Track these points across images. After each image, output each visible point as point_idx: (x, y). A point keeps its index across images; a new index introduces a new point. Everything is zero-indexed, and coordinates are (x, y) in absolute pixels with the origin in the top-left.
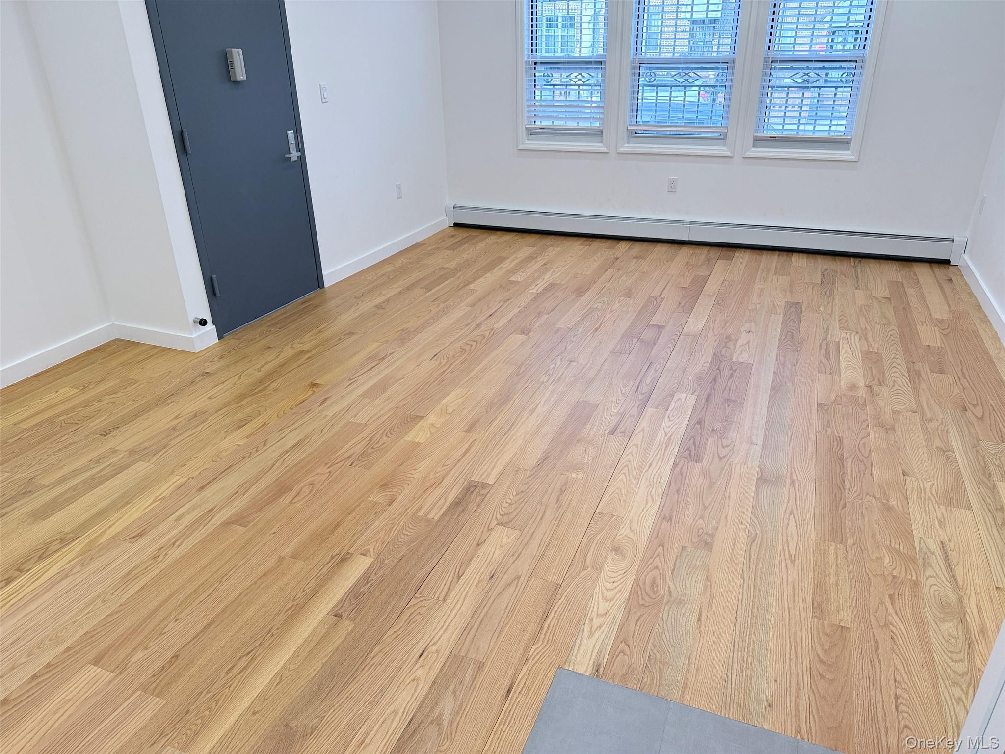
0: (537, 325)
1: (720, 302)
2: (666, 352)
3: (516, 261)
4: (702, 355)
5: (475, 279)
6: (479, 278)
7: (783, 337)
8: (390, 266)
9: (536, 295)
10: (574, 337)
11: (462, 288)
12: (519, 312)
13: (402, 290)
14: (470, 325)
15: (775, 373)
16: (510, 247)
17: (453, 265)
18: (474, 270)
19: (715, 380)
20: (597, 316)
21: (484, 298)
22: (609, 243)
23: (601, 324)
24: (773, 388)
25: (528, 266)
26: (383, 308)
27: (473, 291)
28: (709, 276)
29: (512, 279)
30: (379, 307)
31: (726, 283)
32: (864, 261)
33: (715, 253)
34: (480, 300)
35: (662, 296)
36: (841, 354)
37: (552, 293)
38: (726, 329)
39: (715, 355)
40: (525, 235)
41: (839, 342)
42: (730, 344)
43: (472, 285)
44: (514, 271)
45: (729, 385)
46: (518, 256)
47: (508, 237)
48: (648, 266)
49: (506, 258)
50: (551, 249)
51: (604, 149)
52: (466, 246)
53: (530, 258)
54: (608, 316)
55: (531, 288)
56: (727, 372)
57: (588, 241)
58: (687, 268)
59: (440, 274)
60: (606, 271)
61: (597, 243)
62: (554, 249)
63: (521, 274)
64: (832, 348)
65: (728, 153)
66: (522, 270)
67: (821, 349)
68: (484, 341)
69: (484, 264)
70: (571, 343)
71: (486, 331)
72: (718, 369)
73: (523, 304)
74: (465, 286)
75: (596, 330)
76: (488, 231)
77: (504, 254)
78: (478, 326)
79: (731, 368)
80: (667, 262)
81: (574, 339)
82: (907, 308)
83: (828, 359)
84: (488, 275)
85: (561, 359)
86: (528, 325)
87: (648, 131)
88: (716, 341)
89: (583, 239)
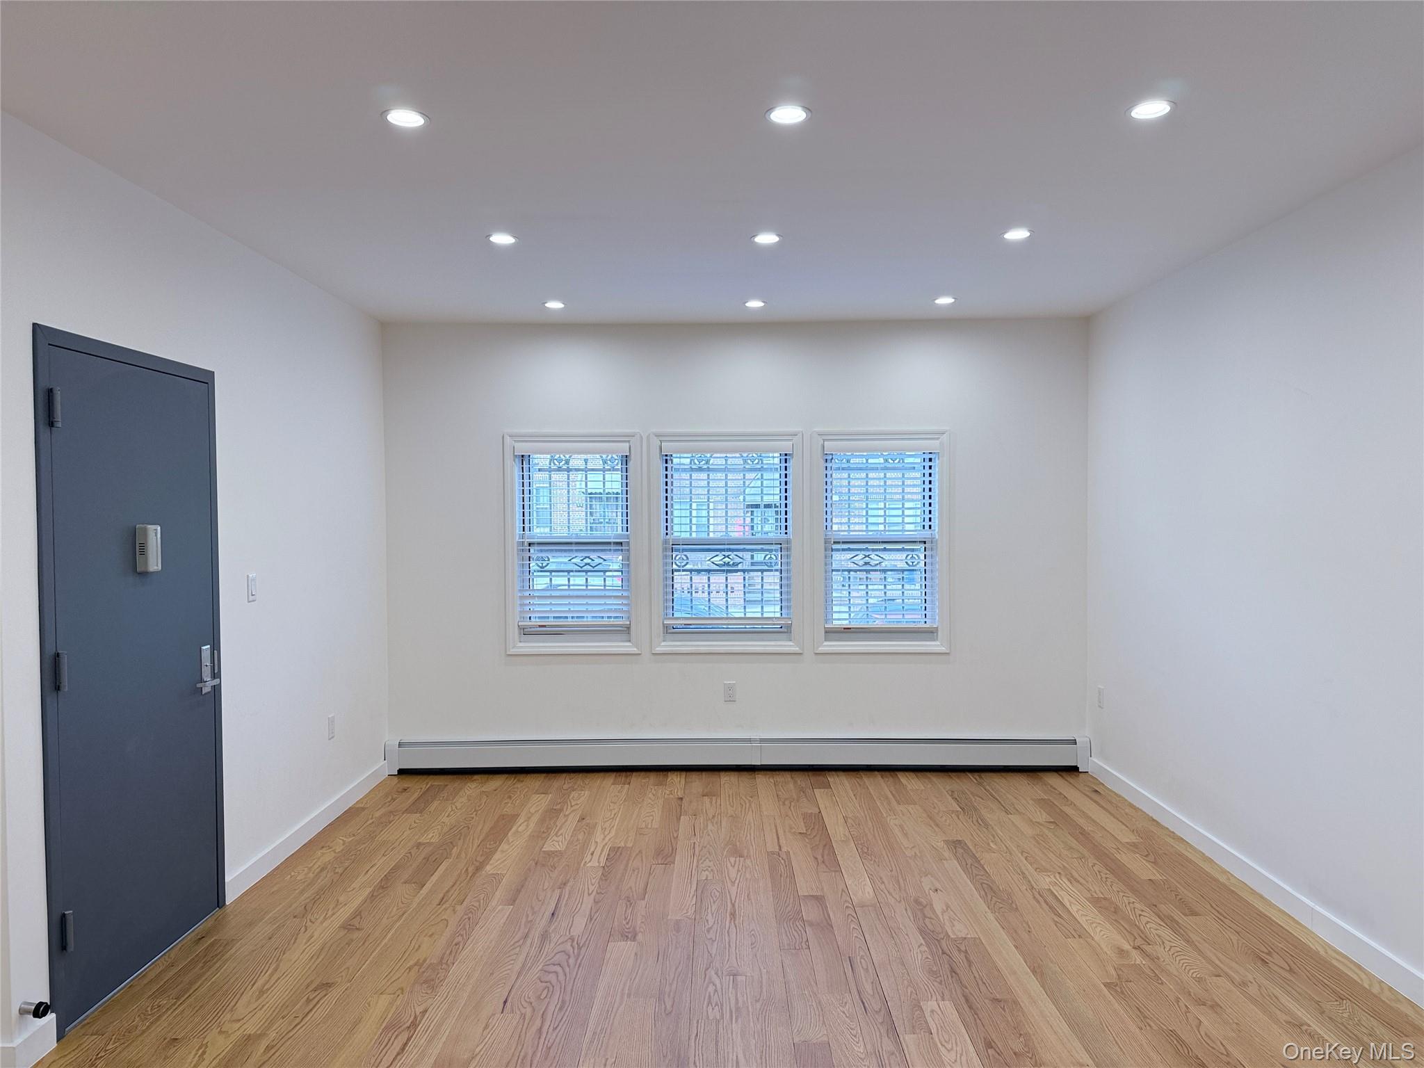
0: (639, 922)
1: (865, 852)
2: (856, 937)
3: (535, 818)
4: (907, 935)
5: (488, 856)
6: (493, 852)
7: (983, 893)
8: (324, 850)
9: (602, 869)
10: (708, 931)
11: (474, 874)
12: (596, 902)
13: (373, 891)
14: (531, 936)
15: (1016, 947)
16: (510, 797)
17: (433, 836)
18: (477, 842)
19: (953, 971)
20: (717, 894)
21: (522, 886)
22: (653, 777)
23: (733, 905)
24: (1034, 972)
25: (559, 823)
26: (357, 929)
27: (497, 878)
28: (820, 812)
29: (546, 848)
30: (348, 927)
31: (850, 820)
32: (983, 775)
33: (802, 780)
34: (519, 891)
35: (785, 849)
36: (1068, 906)
37: (625, 862)
38: (905, 890)
39: (922, 932)
40: (521, 777)
41: (1050, 889)
42: (927, 912)
43: (488, 868)
44: (541, 834)
45: (977, 976)
46: (532, 810)
47: (496, 782)
48: (733, 807)
49: (515, 817)
50: (574, 794)
51: (634, 650)
52: (436, 803)
53: (553, 813)
54: (734, 890)
55: (588, 859)
56: (959, 958)
57: (622, 777)
58: (784, 804)
59: (423, 856)
60: (679, 819)
61: (636, 780)
62: (582, 794)
63: (555, 838)
64: (1050, 899)
65: (796, 649)
66: (552, 833)
67: (1038, 902)
68: (572, 961)
69: (486, 829)
70: (712, 944)
71: (563, 943)
72: (944, 953)
73: (591, 888)
74: (478, 869)
75: (733, 915)
76: (461, 776)
77: (508, 810)
78: (545, 936)
79: (959, 950)
80: (751, 797)
81: (711, 935)
82: (1083, 833)
83: (1060, 916)
84: (504, 846)
85: (716, 974)
86: (624, 922)
87: (690, 625)
88: (906, 910)
89: (613, 775)
